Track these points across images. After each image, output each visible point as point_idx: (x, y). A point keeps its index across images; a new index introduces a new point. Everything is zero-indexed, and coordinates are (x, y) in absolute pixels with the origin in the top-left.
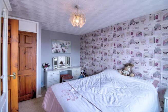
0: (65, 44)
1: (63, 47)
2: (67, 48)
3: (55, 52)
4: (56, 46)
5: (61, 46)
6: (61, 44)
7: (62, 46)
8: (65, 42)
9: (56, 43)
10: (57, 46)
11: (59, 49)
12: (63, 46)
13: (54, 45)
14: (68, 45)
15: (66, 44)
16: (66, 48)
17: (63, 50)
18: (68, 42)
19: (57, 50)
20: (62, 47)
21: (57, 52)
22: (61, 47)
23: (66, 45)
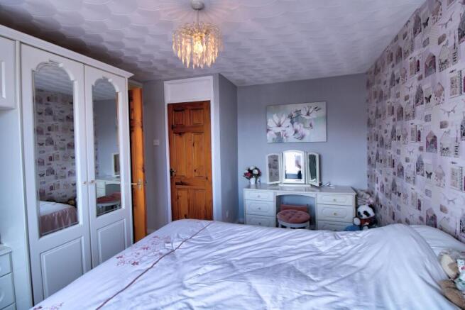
0: (303, 113)
1: (298, 124)
2: (311, 125)
3: (273, 139)
4: (277, 122)
5: (289, 120)
6: (291, 117)
7: (294, 120)
8: (303, 108)
9: (277, 116)
10: (279, 123)
11: (284, 131)
12: (297, 121)
13: (272, 121)
14: (313, 115)
15: (308, 114)
16: (308, 125)
17: (296, 132)
18: (314, 105)
19: (278, 134)
20: (295, 124)
21: (279, 139)
22: (292, 123)
23: (307, 117)
